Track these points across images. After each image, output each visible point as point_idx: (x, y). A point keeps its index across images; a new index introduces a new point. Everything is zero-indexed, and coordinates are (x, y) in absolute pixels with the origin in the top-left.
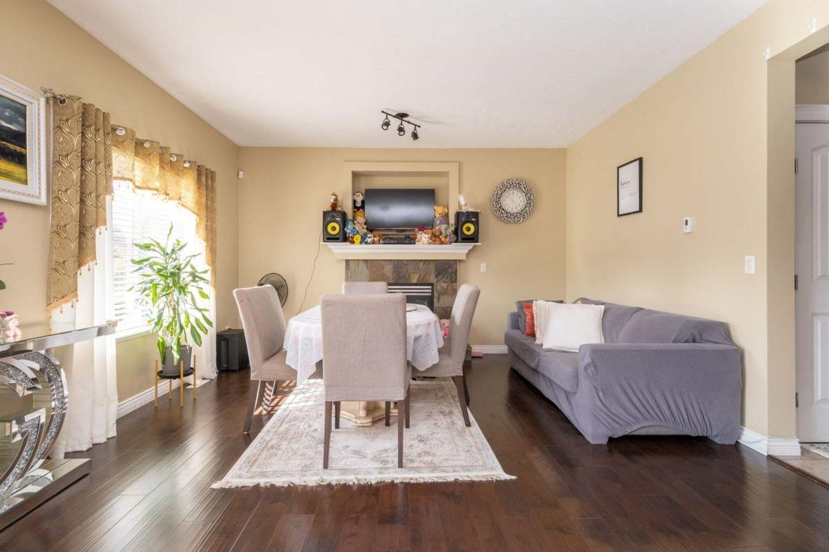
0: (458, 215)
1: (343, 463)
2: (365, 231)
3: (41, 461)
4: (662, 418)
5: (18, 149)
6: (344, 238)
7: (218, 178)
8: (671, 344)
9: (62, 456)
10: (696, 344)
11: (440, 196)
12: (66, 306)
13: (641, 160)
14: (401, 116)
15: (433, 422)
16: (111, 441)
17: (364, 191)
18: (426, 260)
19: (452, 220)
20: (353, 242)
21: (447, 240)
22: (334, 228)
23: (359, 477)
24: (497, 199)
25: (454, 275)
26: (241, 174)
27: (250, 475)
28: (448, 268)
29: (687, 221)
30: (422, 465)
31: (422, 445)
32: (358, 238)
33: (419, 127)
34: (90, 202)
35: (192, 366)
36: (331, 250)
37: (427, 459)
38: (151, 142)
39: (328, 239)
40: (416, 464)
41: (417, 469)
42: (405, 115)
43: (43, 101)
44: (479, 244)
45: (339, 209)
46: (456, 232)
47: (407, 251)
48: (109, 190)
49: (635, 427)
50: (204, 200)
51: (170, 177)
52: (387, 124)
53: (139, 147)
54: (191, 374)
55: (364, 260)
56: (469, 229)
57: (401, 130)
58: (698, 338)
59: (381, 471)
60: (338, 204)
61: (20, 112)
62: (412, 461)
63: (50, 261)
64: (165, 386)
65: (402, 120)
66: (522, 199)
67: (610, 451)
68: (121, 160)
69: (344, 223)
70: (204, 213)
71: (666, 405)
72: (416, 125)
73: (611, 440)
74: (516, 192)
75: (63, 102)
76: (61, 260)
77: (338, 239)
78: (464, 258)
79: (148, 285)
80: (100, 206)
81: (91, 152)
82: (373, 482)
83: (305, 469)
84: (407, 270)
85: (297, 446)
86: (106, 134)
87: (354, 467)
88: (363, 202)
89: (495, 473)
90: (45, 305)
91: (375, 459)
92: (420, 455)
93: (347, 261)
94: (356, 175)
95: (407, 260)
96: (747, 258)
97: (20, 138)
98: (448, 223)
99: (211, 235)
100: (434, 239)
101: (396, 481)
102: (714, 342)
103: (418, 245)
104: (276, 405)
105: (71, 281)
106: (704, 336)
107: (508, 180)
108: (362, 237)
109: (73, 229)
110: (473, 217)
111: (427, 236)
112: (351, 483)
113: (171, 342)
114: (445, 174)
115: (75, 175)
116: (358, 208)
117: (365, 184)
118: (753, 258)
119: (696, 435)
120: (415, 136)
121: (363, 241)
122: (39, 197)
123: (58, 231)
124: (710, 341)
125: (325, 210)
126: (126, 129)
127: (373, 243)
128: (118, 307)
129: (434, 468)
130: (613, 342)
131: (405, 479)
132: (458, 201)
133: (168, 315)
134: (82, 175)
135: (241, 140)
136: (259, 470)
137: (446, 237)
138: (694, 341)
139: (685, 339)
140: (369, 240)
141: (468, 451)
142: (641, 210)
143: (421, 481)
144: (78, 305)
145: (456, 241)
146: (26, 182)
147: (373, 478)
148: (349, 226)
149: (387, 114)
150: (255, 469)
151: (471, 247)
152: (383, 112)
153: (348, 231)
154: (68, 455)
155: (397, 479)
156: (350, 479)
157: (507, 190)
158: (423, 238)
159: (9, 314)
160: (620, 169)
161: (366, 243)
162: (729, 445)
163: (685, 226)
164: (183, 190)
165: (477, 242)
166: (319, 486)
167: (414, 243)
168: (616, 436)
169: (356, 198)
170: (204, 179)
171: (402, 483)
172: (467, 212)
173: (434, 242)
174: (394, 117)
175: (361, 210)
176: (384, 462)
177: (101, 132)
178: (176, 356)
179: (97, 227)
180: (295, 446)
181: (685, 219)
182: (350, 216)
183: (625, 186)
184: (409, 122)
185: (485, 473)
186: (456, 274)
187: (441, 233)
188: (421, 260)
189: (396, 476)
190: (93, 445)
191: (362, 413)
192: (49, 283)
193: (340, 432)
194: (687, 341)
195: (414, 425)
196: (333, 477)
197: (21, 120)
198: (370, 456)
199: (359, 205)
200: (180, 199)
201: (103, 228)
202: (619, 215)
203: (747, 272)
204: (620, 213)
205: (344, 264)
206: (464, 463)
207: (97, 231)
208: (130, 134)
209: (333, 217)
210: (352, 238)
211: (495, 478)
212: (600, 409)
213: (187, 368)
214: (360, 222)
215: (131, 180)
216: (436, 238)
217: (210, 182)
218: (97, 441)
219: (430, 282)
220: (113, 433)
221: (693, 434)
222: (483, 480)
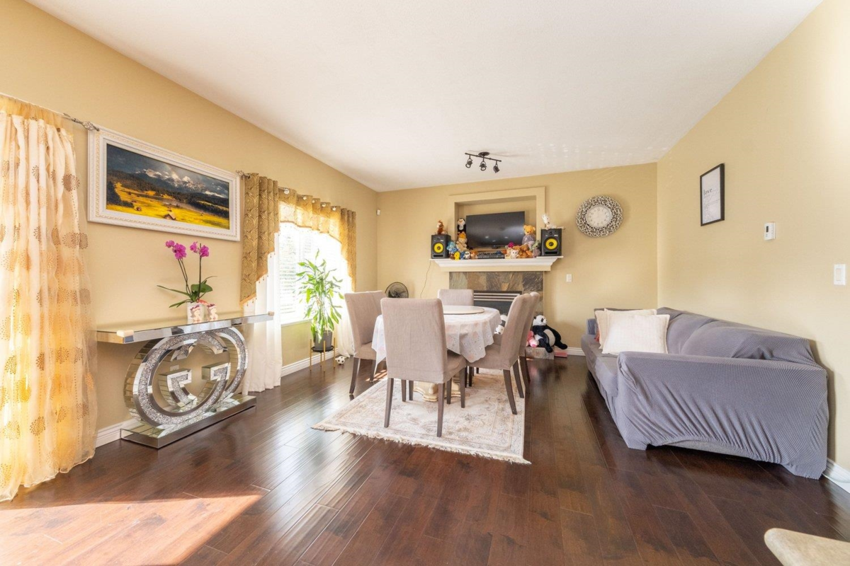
0: (543, 231)
1: (399, 426)
2: (465, 249)
3: (232, 394)
4: (710, 433)
5: (225, 209)
6: (447, 255)
7: (358, 217)
8: (730, 358)
9: (247, 394)
10: (765, 361)
11: (528, 217)
12: (250, 302)
13: (722, 167)
14: (483, 155)
15: (487, 406)
16: (277, 388)
17: (465, 217)
18: (515, 272)
19: (538, 237)
20: (454, 258)
21: (533, 254)
22: (439, 248)
23: (404, 438)
24: (582, 216)
25: (540, 284)
26: (379, 211)
27: (337, 423)
28: (534, 279)
29: (767, 227)
30: (457, 438)
31: (466, 423)
32: (457, 255)
33: (500, 161)
34: (265, 237)
35: (332, 344)
36: (438, 265)
37: (464, 434)
38: (307, 196)
39: (435, 256)
40: (452, 436)
41: (451, 441)
42: (487, 154)
43: (238, 179)
44: (562, 257)
45: (443, 233)
46: (539, 248)
47: (498, 264)
48: (277, 229)
49: (676, 439)
50: (346, 232)
51: (322, 218)
52: (470, 163)
53: (299, 200)
54: (332, 350)
55: (464, 272)
56: (551, 244)
57: (483, 166)
58: (767, 354)
59: (423, 436)
60: (444, 229)
61: (225, 186)
62: (451, 433)
63: (242, 275)
64: (317, 358)
65: (484, 158)
66: (607, 214)
67: (649, 458)
68: (285, 210)
69: (447, 244)
70: (347, 241)
71: (716, 421)
72: (497, 161)
73: (650, 447)
74: (601, 208)
75: (249, 177)
76: (247, 274)
77: (442, 256)
78: (549, 269)
79: (302, 290)
80: (271, 240)
81: (265, 206)
82: (413, 444)
83: (373, 424)
84: (499, 280)
85: (376, 408)
86: (275, 194)
87: (405, 430)
88: (465, 226)
89: (514, 456)
90: (239, 300)
91: (424, 427)
92: (459, 430)
93: (450, 273)
94: (459, 206)
95: (498, 272)
96: (836, 266)
97: (225, 202)
98: (535, 240)
99: (352, 257)
100: (521, 254)
101: (430, 446)
102: (790, 361)
103: (507, 259)
104: (382, 378)
105: (252, 287)
106: (775, 353)
107: (593, 198)
108: (461, 254)
109: (254, 255)
110: (557, 233)
111: (514, 251)
112: (397, 441)
113: (319, 328)
114: (534, 198)
115: (255, 221)
116: (461, 231)
117: (467, 212)
118: (844, 267)
119: (759, 459)
120: (496, 169)
121: (462, 256)
122: (236, 236)
123: (246, 256)
124: (784, 360)
125: (434, 234)
126: (289, 189)
127: (470, 258)
128: (282, 308)
129: (465, 441)
130: (678, 352)
131: (436, 445)
132: (544, 220)
133: (316, 307)
134: (259, 222)
135: (377, 188)
136: (344, 420)
137: (532, 252)
138: (763, 357)
139: (750, 354)
140: (467, 256)
141: (502, 434)
142: (723, 218)
143: (449, 450)
144: (257, 302)
145: (541, 255)
146: (228, 228)
147: (413, 441)
148: (451, 246)
149: (470, 155)
150: (342, 420)
151: (555, 260)
152: (466, 154)
153: (450, 250)
154: (250, 393)
155: (431, 444)
156: (397, 438)
157: (592, 207)
158: (512, 254)
159: (212, 305)
160: (703, 178)
161: (464, 258)
162: (809, 479)
163: (765, 233)
164: (331, 226)
165: (560, 255)
166: (375, 439)
167: (504, 258)
168: (655, 444)
169: (459, 223)
170: (346, 217)
171: (434, 448)
172: (551, 229)
173: (521, 257)
174: (477, 156)
175: (463, 232)
176: (429, 430)
177: (272, 194)
178: (320, 337)
179: (269, 253)
180: (375, 408)
181: (766, 225)
182: (453, 238)
183: (708, 194)
184: (490, 159)
185: (505, 454)
186: (542, 284)
187: (528, 249)
188: (510, 272)
189: (432, 442)
190: (266, 389)
191: (431, 391)
192: (242, 288)
193: (412, 403)
194: (752, 357)
195: (469, 406)
196: (387, 435)
197: (226, 191)
198: (421, 424)
199: (461, 228)
200: (328, 232)
201: (272, 253)
202: (702, 225)
203: (836, 283)
204: (704, 222)
205: (448, 274)
206: (491, 443)
207: (269, 256)
208: (293, 193)
209: (439, 239)
210: (453, 255)
211: (511, 460)
212: (636, 416)
213: (328, 346)
214: (461, 242)
215: (293, 222)
216: (524, 253)
217: (351, 219)
218: (268, 387)
219: (519, 290)
220: (278, 383)
221: (755, 457)
222: (500, 459)
